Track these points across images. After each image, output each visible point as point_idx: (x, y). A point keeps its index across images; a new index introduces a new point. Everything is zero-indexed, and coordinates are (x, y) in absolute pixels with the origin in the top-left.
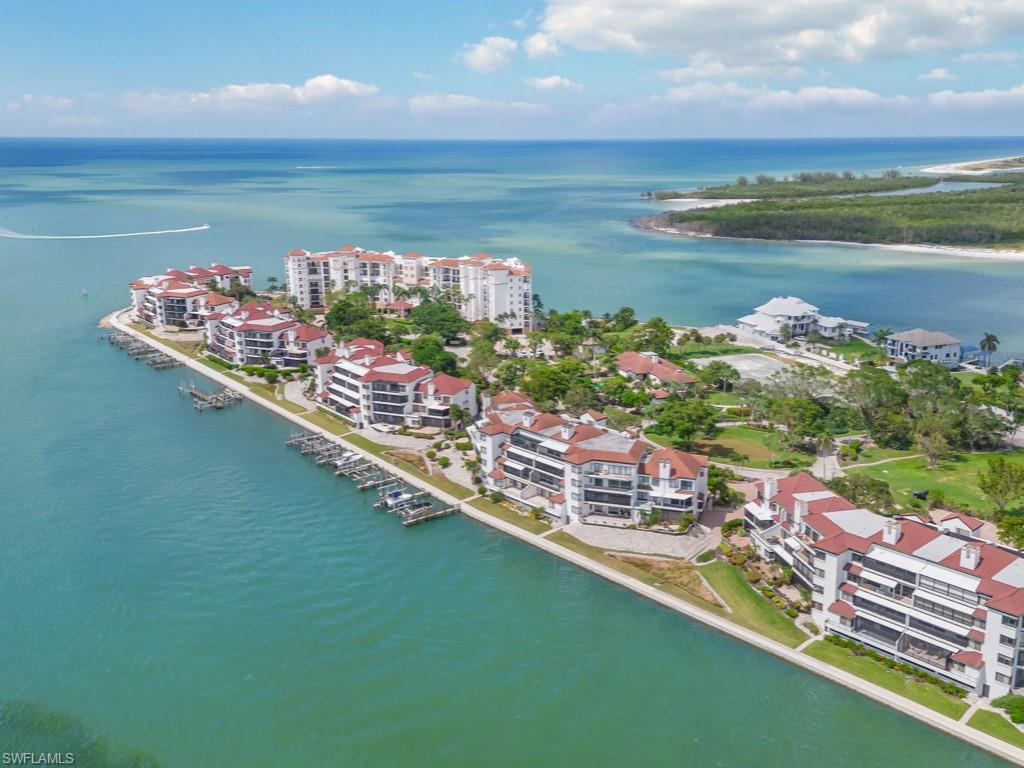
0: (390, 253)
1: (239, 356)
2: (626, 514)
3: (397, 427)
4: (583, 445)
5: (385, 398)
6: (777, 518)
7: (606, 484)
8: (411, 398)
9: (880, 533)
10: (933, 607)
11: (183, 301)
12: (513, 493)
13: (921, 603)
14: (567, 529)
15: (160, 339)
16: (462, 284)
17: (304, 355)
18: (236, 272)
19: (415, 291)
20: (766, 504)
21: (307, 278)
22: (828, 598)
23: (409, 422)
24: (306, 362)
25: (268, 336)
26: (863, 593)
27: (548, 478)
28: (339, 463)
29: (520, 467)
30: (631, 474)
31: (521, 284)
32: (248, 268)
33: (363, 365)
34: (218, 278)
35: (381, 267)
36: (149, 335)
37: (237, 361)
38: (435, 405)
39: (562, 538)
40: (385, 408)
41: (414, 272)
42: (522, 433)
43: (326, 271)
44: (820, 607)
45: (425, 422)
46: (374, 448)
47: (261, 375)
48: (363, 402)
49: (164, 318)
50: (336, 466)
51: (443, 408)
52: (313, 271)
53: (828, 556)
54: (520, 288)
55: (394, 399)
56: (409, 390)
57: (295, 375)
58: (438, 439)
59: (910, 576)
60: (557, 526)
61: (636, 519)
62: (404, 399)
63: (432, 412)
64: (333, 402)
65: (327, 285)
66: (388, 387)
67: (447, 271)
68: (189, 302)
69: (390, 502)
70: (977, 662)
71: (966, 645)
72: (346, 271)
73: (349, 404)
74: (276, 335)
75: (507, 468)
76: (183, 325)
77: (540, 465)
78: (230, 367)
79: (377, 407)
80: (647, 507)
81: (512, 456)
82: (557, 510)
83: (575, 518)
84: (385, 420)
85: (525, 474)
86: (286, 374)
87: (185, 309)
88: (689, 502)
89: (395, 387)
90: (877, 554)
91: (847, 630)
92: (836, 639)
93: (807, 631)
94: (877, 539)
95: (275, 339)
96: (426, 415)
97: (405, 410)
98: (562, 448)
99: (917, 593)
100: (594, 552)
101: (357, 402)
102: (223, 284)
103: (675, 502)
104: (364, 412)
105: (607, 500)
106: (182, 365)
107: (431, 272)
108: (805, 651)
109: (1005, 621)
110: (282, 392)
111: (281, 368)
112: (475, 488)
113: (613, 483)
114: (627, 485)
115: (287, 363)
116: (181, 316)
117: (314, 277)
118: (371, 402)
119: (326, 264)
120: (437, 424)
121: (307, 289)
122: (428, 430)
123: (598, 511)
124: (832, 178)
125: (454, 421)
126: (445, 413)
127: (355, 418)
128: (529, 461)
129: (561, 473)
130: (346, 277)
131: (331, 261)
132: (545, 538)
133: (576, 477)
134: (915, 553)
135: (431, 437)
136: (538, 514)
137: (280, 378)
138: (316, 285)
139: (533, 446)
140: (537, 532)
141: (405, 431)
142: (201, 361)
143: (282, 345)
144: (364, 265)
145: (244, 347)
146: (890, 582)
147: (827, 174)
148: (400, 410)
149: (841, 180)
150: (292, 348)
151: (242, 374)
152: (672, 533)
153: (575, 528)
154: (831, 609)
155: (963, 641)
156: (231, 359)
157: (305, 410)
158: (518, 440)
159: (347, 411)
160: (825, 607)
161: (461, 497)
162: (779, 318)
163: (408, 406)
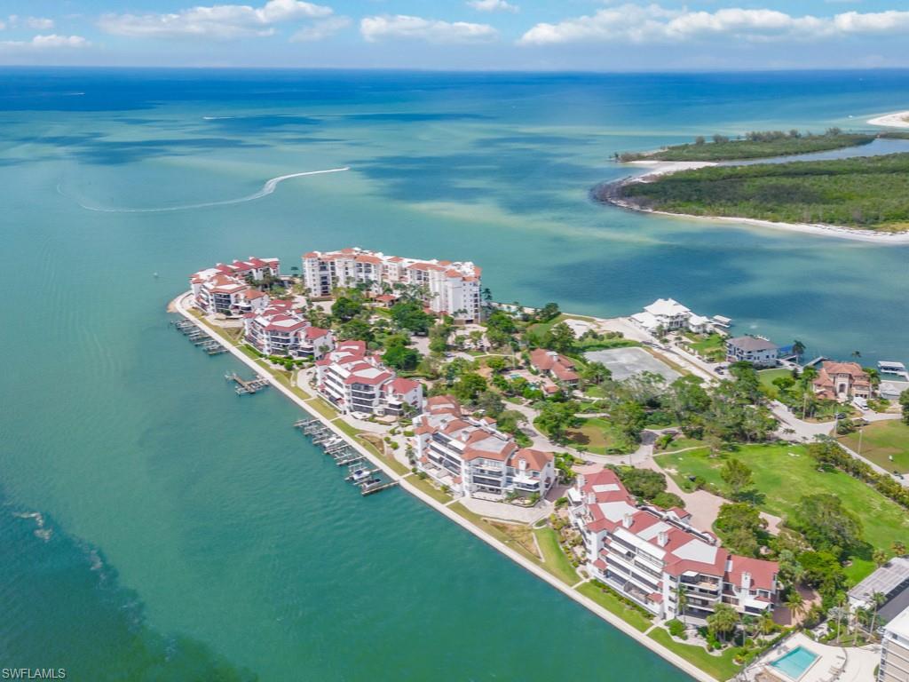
0: (379, 255)
1: (267, 348)
2: (498, 492)
3: (369, 415)
4: (474, 446)
5: (360, 395)
7: (487, 473)
8: (378, 395)
9: (621, 521)
10: (643, 567)
11: (229, 296)
12: (432, 473)
13: (637, 564)
14: (462, 501)
15: (211, 325)
16: (430, 283)
17: (311, 349)
18: (268, 264)
19: (397, 286)
20: (579, 491)
21: (318, 273)
22: (593, 557)
23: (376, 412)
24: (312, 354)
25: (287, 335)
26: (611, 556)
27: (452, 465)
28: (327, 445)
29: (437, 456)
30: (502, 467)
31: (472, 287)
32: (276, 260)
33: (347, 369)
34: (254, 271)
35: (373, 267)
36: (203, 320)
37: (265, 352)
38: (393, 401)
39: (458, 508)
40: (361, 402)
41: (396, 272)
42: (440, 433)
43: (333, 269)
44: (590, 562)
45: (387, 412)
46: (351, 432)
47: (282, 364)
48: (346, 397)
49: (214, 308)
50: (325, 447)
51: (398, 403)
52: (323, 268)
53: (593, 533)
54: (471, 290)
55: (367, 396)
56: (376, 390)
57: (306, 364)
58: (395, 425)
59: (633, 548)
60: (457, 498)
61: (503, 496)
62: (373, 396)
63: (391, 405)
64: (328, 393)
65: (333, 279)
66: (363, 387)
67: (420, 273)
68: (232, 296)
69: (356, 477)
70: (659, 599)
71: (657, 590)
72: (347, 269)
73: (338, 396)
74: (292, 334)
75: (430, 457)
76: (228, 313)
77: (449, 457)
78: (261, 356)
79: (356, 401)
80: (511, 488)
81: (433, 448)
82: (458, 487)
83: (467, 493)
84: (361, 409)
85: (440, 461)
86: (299, 364)
87: (229, 302)
88: (536, 486)
89: (367, 388)
90: (620, 533)
91: (601, 577)
92: (596, 582)
93: (581, 576)
94: (620, 524)
95: (291, 337)
96: (387, 407)
97: (374, 403)
98: (461, 446)
99: (637, 558)
100: (474, 518)
101: (342, 395)
102: (258, 276)
103: (528, 485)
104: (347, 404)
105: (486, 483)
106: (228, 352)
107: (408, 272)
108: (577, 589)
109: (672, 578)
110: (295, 379)
111: (296, 358)
112: (411, 467)
113: (491, 473)
114: (499, 474)
115: (300, 354)
116: (227, 307)
117: (324, 273)
118: (351, 398)
119: (332, 263)
120: (394, 413)
121: (318, 282)
122: (389, 418)
123: (483, 489)
124: (778, 137)
125: (405, 412)
126: (399, 406)
127: (341, 407)
128: (442, 453)
129: (459, 462)
130: (347, 273)
131: (336, 261)
132: (448, 507)
133: (467, 468)
134: (638, 534)
135: (389, 424)
136: (446, 489)
137: (295, 366)
138: (325, 278)
139: (444, 442)
140: (443, 502)
141: (372, 420)
142: (240, 349)
143: (297, 340)
144: (360, 265)
145: (270, 342)
146: (624, 550)
147: (776, 132)
148: (370, 403)
149: (787, 138)
150: (304, 344)
151: (269, 362)
152: (524, 506)
153: (466, 501)
154: (595, 564)
155: (655, 587)
156: (261, 350)
157: (310, 397)
158: (437, 438)
159: (336, 401)
160: (592, 562)
161: (401, 474)
162: (659, 318)
163: (376, 401)
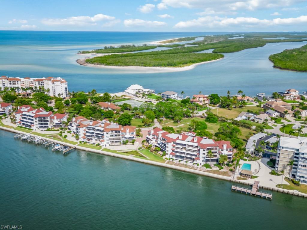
0: (19, 78)
3: (46, 129)
4: (107, 127)
5: (41, 121)
6: (155, 138)
7: (114, 136)
8: (50, 120)
9: (178, 137)
10: (190, 150)
13: (187, 150)
14: (106, 147)
16: (45, 86)
17: (5, 111)
19: (29, 88)
20: (151, 135)
22: (169, 152)
23: (50, 127)
24: (5, 113)
26: (176, 150)
27: (99, 136)
29: (90, 135)
30: (121, 133)
33: (33, 113)
35: (16, 82)
38: (57, 122)
39: (106, 150)
40: (43, 124)
41: (28, 83)
42: (90, 126)
44: (168, 154)
45: (55, 127)
48: (35, 123)
51: (60, 122)
53: (169, 144)
55: (44, 121)
56: (48, 119)
57: (3, 117)
58: (60, 131)
59: (185, 145)
60: (103, 147)
61: (122, 143)
62: (48, 121)
63: (56, 124)
64: (24, 124)
66: (43, 118)
71: (196, 156)
72: (4, 84)
73: (30, 124)
75: (86, 135)
77: (96, 134)
79: (40, 124)
80: (124, 140)
81: (87, 132)
82: (103, 143)
83: (107, 145)
84: (42, 127)
85: (92, 136)
88: (133, 137)
90: (177, 141)
91: (174, 158)
93: (166, 159)
98: (102, 129)
99: (187, 148)
100: (115, 152)
101: (33, 123)
103: (130, 138)
104: (36, 126)
105: (115, 140)
108: (167, 163)
109: (204, 150)
110: (1, 123)
112: (78, 142)
113: (116, 135)
114: (119, 135)
118: (38, 123)
120: (58, 126)
122: (56, 129)
123: (113, 142)
127: (32, 128)
128: (93, 133)
129: (102, 135)
130: (4, 86)
132: (102, 150)
133: (107, 135)
134: (185, 140)
135: (58, 130)
136: (97, 145)
140: (99, 149)
141: (49, 130)
144: (10, 82)
146: (181, 147)
148: (47, 124)
150: (0, 109)
152: (130, 145)
153: (108, 147)
155: (196, 155)
157: (14, 127)
158: (89, 128)
159: (30, 126)
160: (169, 154)
161: (74, 144)
162: (135, 90)
163: (49, 123)
